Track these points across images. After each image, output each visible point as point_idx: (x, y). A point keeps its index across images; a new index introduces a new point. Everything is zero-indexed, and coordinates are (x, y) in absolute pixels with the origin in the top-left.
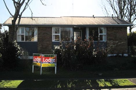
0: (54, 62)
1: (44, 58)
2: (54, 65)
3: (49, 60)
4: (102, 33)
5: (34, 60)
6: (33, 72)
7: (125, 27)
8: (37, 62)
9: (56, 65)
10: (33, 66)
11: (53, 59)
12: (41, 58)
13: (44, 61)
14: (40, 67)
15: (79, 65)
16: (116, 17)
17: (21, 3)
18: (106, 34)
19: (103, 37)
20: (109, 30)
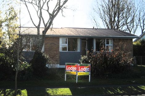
0: (89, 70)
1: (79, 67)
2: (88, 74)
3: (84, 69)
4: (109, 44)
5: (67, 69)
6: (65, 80)
7: (130, 39)
8: (72, 71)
9: (90, 73)
10: (66, 75)
11: (88, 68)
12: (77, 67)
13: (80, 70)
14: (76, 75)
15: (108, 73)
16: (106, 29)
17: (54, 14)
18: (112, 45)
19: (110, 48)
20: (116, 41)
